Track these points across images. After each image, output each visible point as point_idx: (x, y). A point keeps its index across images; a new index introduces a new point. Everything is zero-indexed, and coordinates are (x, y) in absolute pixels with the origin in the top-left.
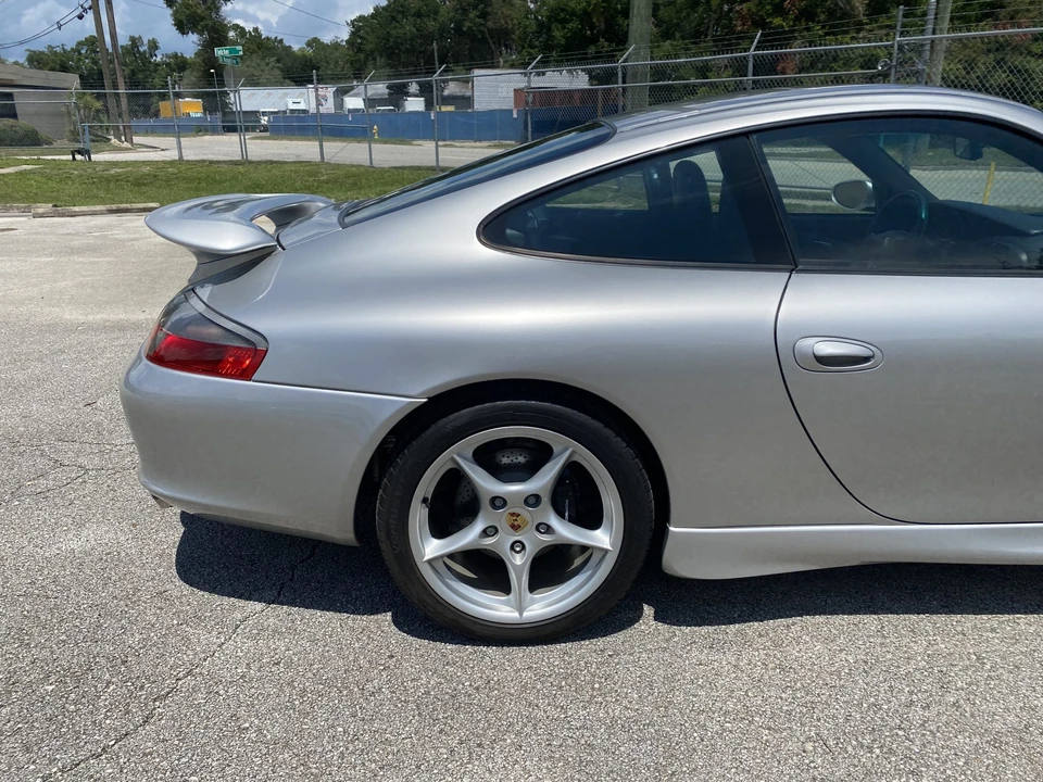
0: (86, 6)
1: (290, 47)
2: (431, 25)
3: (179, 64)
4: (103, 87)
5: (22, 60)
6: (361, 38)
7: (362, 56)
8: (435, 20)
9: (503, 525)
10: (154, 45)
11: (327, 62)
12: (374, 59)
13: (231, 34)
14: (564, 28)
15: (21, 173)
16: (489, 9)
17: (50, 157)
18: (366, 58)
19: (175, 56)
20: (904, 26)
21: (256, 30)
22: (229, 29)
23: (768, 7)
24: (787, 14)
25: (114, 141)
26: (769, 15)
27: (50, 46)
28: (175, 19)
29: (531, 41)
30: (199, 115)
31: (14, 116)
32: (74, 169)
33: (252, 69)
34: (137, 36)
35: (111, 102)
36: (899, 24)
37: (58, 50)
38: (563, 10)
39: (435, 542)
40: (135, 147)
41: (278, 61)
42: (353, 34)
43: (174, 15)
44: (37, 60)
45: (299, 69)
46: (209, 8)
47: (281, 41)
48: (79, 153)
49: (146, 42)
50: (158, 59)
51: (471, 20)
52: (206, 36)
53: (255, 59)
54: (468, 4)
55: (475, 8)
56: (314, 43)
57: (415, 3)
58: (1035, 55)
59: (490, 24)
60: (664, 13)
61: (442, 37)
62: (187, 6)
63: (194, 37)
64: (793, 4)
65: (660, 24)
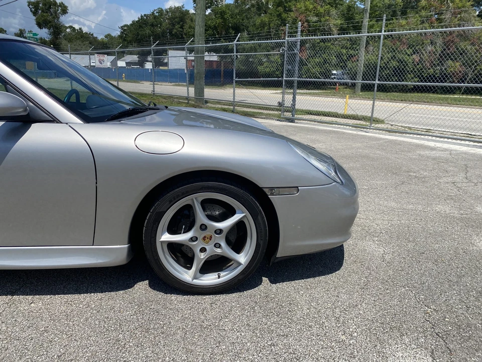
1: (97, 37)
2: (159, 30)
6: (125, 34)
7: (126, 42)
8: (160, 28)
11: (113, 45)
13: (68, 30)
18: (128, 43)
21: (80, 29)
22: (66, 28)
28: (37, 22)
33: (77, 47)
34: (23, 29)
36: (287, 32)
41: (90, 43)
42: (122, 33)
43: (36, 19)
45: (102, 46)
47: (92, 34)
49: (27, 31)
51: (176, 29)
52: (52, 30)
53: (79, 42)
54: (176, 22)
55: (179, 24)
56: (108, 36)
57: (151, 20)
58: (409, 55)
59: (185, 31)
60: (250, 29)
61: (163, 36)
62: (43, 16)
63: (46, 31)
64: (305, 28)
65: (249, 34)
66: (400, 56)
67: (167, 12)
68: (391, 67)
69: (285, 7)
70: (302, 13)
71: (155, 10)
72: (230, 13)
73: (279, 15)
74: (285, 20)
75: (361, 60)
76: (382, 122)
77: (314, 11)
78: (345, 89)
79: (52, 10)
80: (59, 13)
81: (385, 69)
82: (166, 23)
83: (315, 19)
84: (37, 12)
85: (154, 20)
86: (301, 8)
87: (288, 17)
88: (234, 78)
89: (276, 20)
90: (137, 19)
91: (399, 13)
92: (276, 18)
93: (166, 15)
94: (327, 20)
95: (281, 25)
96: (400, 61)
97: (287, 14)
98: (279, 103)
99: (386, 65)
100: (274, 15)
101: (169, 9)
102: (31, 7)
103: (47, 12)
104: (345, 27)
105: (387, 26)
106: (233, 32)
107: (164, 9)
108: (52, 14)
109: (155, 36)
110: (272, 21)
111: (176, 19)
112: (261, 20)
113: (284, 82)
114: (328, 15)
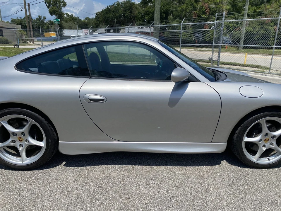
1: (81, 19)
2: (117, 14)
3: (52, 23)
4: (27, 29)
5: (10, 21)
6: (99, 17)
7: (98, 22)
9: (17, 140)
10: (45, 18)
11: (90, 23)
12: (102, 23)
13: (65, 16)
14: (148, 16)
16: (132, 11)
17: (8, 47)
18: (100, 23)
19: (50, 21)
21: (72, 15)
22: (64, 14)
23: (201, 12)
24: (206, 14)
25: (29, 43)
26: (202, 14)
27: (17, 18)
28: (50, 12)
29: (140, 19)
30: (54, 37)
31: (2, 36)
32: (13, 50)
33: (70, 25)
34: (40, 16)
35: (29, 33)
36: (216, 18)
37: (19, 19)
38: (148, 11)
40: (34, 44)
41: (77, 23)
42: (96, 16)
43: (49, 10)
44: (14, 21)
45: (83, 25)
46: (59, 9)
47: (78, 18)
48: (16, 46)
49: (43, 17)
50: (46, 22)
51: (127, 13)
52: (57, 16)
53: (71, 22)
54: (127, 9)
55: (129, 10)
56: (87, 18)
57: (113, 9)
58: (272, 26)
59: (132, 14)
60: (175, 13)
61: (120, 18)
62: (53, 8)
63: (54, 16)
64: (208, 11)
65: (173, 16)
67: (122, 4)
68: (260, 34)
70: (206, 3)
71: (115, 3)
72: (163, 4)
73: (192, 5)
74: (195, 7)
75: (243, 30)
77: (213, 1)
78: (231, 48)
79: (57, 5)
80: (62, 6)
81: (257, 35)
82: (121, 10)
83: (214, 6)
84: (50, 6)
85: (114, 9)
87: (197, 5)
88: (181, 44)
89: (190, 8)
90: (105, 9)
91: (265, 1)
93: (121, 6)
94: (221, 7)
95: (192, 10)
96: (265, 30)
97: (197, 3)
98: (210, 58)
99: (257, 33)
100: (189, 5)
101: (123, 2)
102: (46, 3)
103: (55, 6)
104: (232, 10)
105: (258, 9)
106: (165, 15)
107: (120, 2)
108: (57, 7)
109: (115, 18)
110: (187, 8)
111: (127, 8)
112: (181, 8)
113: (213, 46)
114: (222, 3)
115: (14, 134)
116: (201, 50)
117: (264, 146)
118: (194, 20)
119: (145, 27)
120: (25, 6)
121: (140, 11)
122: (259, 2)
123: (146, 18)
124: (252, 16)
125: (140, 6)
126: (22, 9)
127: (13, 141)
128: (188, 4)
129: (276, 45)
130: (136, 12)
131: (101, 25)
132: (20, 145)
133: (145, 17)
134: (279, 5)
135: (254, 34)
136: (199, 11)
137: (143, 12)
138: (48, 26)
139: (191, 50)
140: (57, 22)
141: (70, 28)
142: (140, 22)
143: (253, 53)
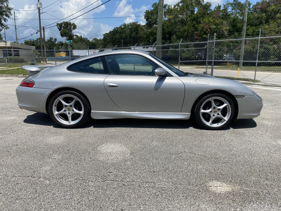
0: (38, 30)
1: (89, 40)
3: (62, 44)
4: (41, 49)
5: (23, 43)
6: (106, 38)
7: (106, 43)
8: (124, 34)
9: (67, 110)
10: (56, 40)
11: (98, 44)
13: (75, 37)
14: (153, 37)
15: (18, 69)
16: (138, 32)
18: (107, 43)
19: (61, 42)
20: (209, 38)
21: (81, 36)
24: (207, 34)
25: (42, 62)
26: (203, 34)
27: (30, 40)
28: (61, 34)
29: (145, 40)
30: (64, 56)
31: (19, 55)
33: (79, 46)
35: (42, 53)
36: (208, 38)
37: (32, 40)
38: (153, 33)
39: (57, 112)
40: (47, 64)
41: (86, 44)
42: (104, 37)
43: (61, 32)
44: (27, 43)
45: (92, 46)
47: (87, 39)
48: (32, 64)
49: (54, 39)
50: (56, 43)
51: (133, 34)
52: (68, 37)
53: (80, 43)
54: (133, 31)
55: (135, 32)
56: (95, 39)
57: (120, 30)
58: (271, 45)
59: (138, 35)
60: (177, 33)
61: (126, 38)
62: (64, 31)
63: (65, 38)
64: (209, 32)
65: (176, 36)
66: (266, 46)
67: (129, 26)
69: (197, 21)
70: (207, 24)
71: (122, 25)
73: (194, 26)
74: (197, 28)
75: (242, 49)
76: (259, 81)
77: (214, 22)
78: (232, 65)
79: (68, 27)
80: (72, 29)
82: (128, 31)
83: (214, 27)
84: (61, 28)
85: (121, 30)
86: (206, 21)
87: (199, 26)
88: (179, 61)
89: (192, 28)
90: (112, 30)
91: (264, 22)
92: (192, 27)
94: (221, 27)
95: (194, 31)
96: (265, 48)
97: (198, 25)
98: (204, 72)
101: (129, 24)
102: (58, 26)
103: (66, 29)
104: (232, 30)
105: (257, 29)
106: (168, 36)
107: (127, 24)
108: (68, 30)
109: (122, 39)
110: (189, 29)
111: (133, 29)
112: (183, 29)
113: (207, 62)
114: (222, 24)
115: (66, 106)
116: (203, 67)
117: (214, 115)
118: (196, 40)
119: (150, 47)
120: (40, 29)
121: (145, 32)
122: (257, 23)
123: (151, 38)
124: (252, 36)
125: (145, 28)
126: (37, 31)
127: (65, 111)
128: (190, 26)
129: (258, 60)
130: (141, 34)
131: (108, 45)
132: (68, 113)
133: (149, 37)
134: (277, 25)
135: (254, 52)
136: (200, 32)
137: (148, 33)
138: (59, 47)
139: (193, 68)
140: (70, 43)
141: (79, 49)
142: (146, 42)
143: (252, 69)
